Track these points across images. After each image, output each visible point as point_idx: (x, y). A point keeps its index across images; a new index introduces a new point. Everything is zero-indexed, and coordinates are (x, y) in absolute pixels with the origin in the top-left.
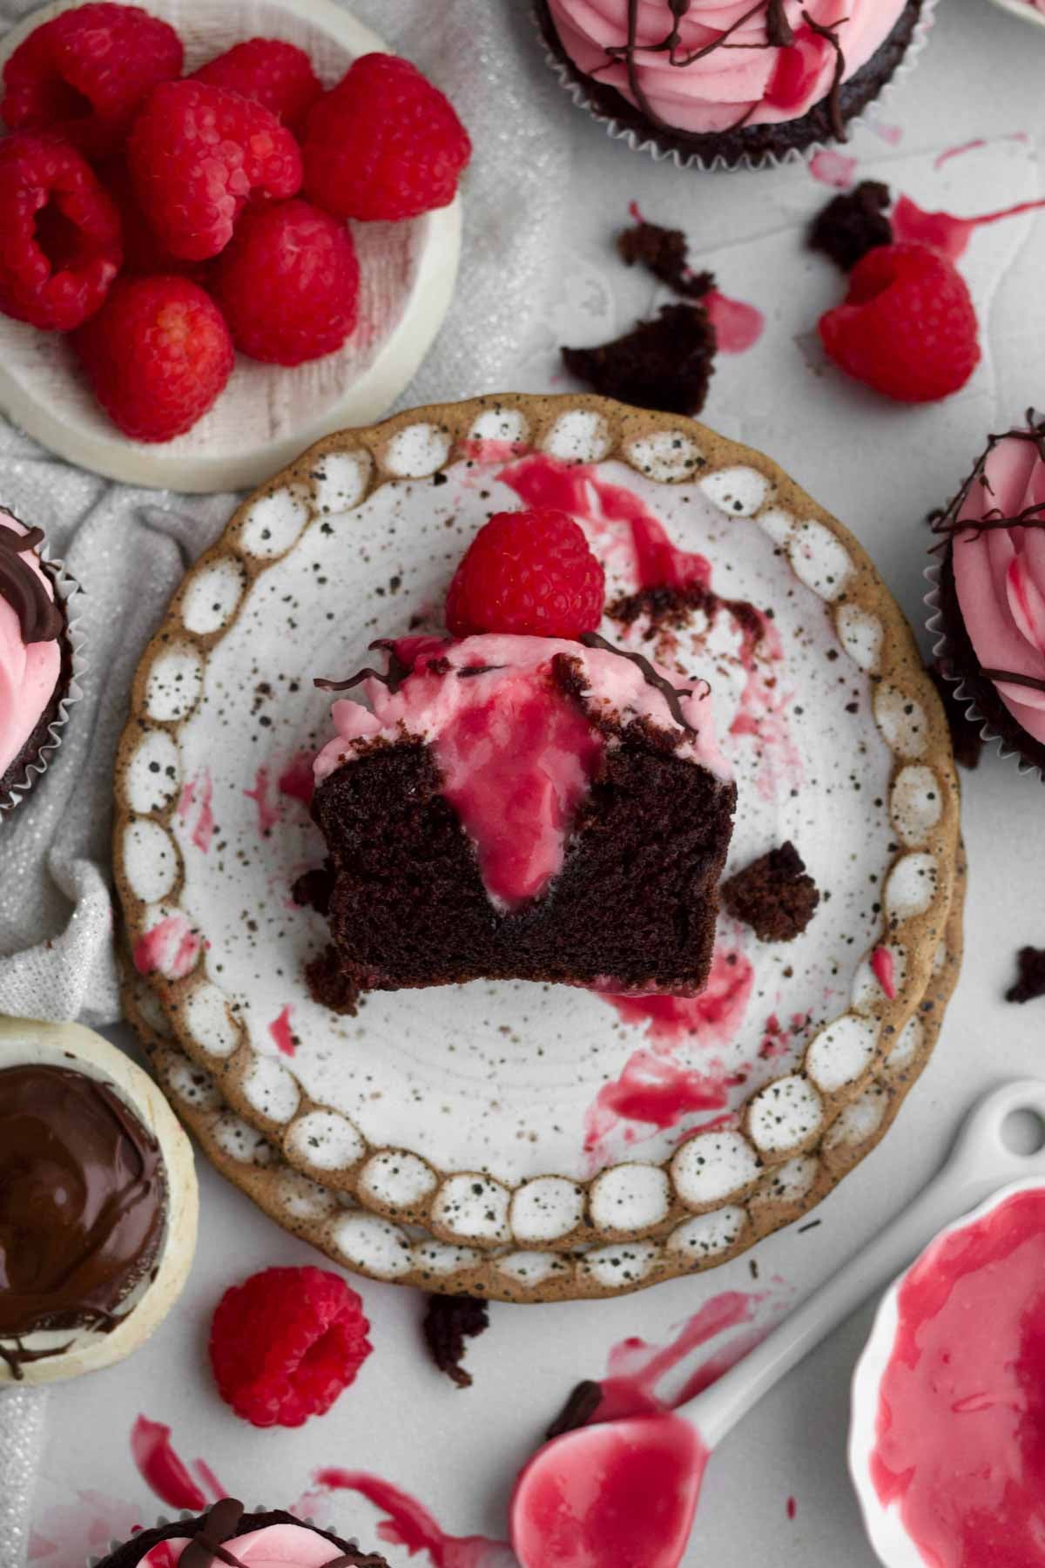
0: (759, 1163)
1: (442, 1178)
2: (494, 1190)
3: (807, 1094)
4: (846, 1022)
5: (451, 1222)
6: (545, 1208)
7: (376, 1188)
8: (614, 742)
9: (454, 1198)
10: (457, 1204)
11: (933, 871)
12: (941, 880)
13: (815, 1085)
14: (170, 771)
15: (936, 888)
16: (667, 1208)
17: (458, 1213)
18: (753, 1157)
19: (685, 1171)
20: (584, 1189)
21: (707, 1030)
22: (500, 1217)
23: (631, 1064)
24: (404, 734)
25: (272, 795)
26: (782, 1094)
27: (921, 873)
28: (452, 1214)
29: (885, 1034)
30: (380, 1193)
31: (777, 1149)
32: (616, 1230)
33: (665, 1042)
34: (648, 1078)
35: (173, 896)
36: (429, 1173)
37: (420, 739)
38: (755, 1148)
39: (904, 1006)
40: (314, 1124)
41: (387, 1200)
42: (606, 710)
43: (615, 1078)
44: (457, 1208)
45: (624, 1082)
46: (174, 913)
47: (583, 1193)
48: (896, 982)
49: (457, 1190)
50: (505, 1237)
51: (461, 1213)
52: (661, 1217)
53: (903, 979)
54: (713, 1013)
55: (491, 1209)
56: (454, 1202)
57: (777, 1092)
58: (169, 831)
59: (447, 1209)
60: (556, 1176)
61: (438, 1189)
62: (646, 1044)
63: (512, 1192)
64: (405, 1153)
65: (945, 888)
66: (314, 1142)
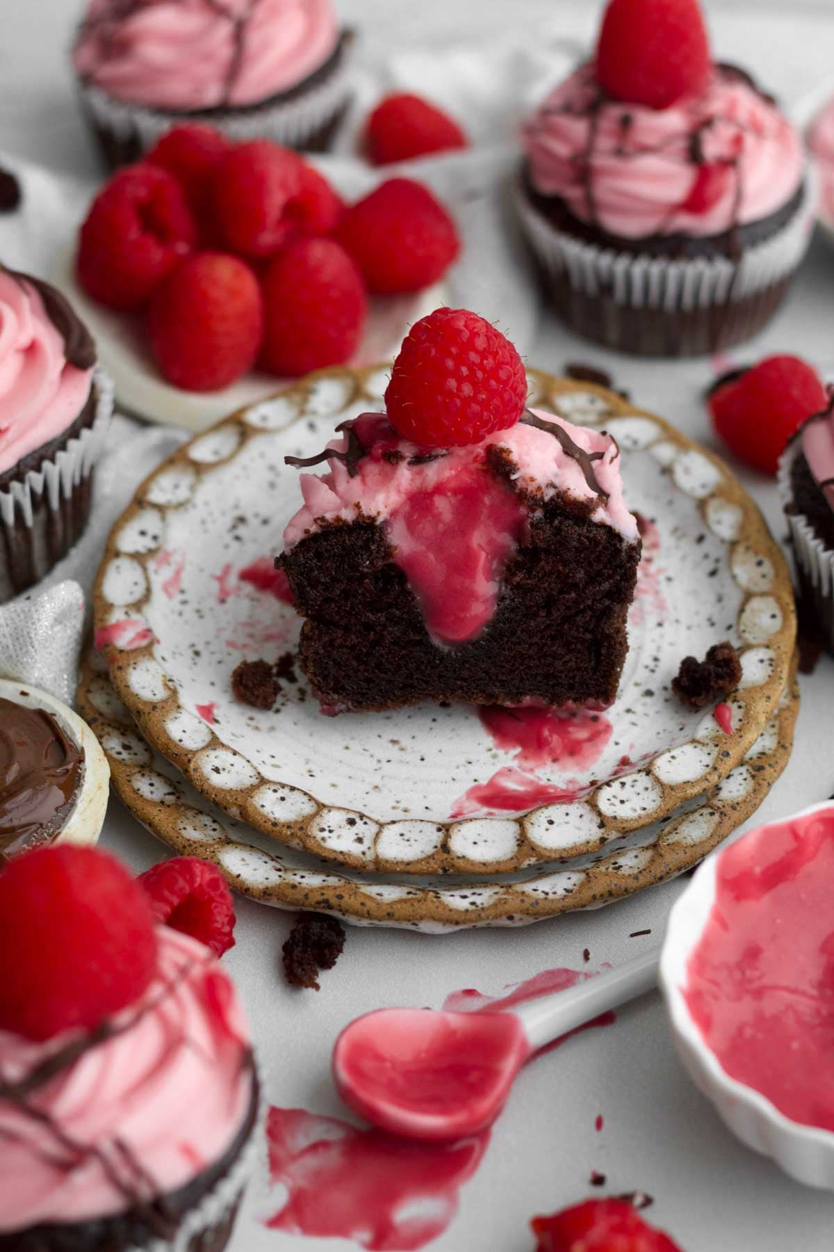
0: (602, 825)
1: (321, 807)
2: (365, 823)
3: (649, 786)
4: (689, 748)
5: (323, 839)
6: (408, 840)
7: (263, 806)
8: (539, 514)
9: (329, 824)
10: (331, 828)
11: (771, 660)
12: (777, 666)
13: (657, 780)
14: (155, 538)
15: (773, 671)
16: (516, 849)
17: (331, 835)
18: (597, 820)
19: (536, 826)
20: (445, 828)
21: (568, 761)
22: (367, 842)
23: (499, 774)
24: (360, 515)
25: (233, 580)
26: (627, 786)
27: (762, 661)
28: (326, 834)
29: (721, 757)
30: (266, 811)
31: (618, 817)
32: (468, 860)
33: (529, 764)
34: (512, 785)
35: (138, 605)
36: (312, 803)
37: (373, 519)
38: (600, 814)
39: (739, 740)
40: (219, 758)
41: (271, 816)
42: (531, 487)
43: (484, 782)
44: (331, 831)
45: (491, 784)
46: (135, 616)
47: (444, 831)
48: (734, 724)
49: (333, 819)
50: (370, 856)
51: (334, 835)
52: (509, 856)
53: (739, 723)
54: (573, 749)
55: (360, 836)
56: (329, 827)
57: (623, 784)
58: (145, 569)
59: (322, 830)
60: (422, 821)
61: (317, 814)
62: (514, 764)
63: (381, 825)
64: (293, 789)
65: (781, 672)
66: (217, 770)
